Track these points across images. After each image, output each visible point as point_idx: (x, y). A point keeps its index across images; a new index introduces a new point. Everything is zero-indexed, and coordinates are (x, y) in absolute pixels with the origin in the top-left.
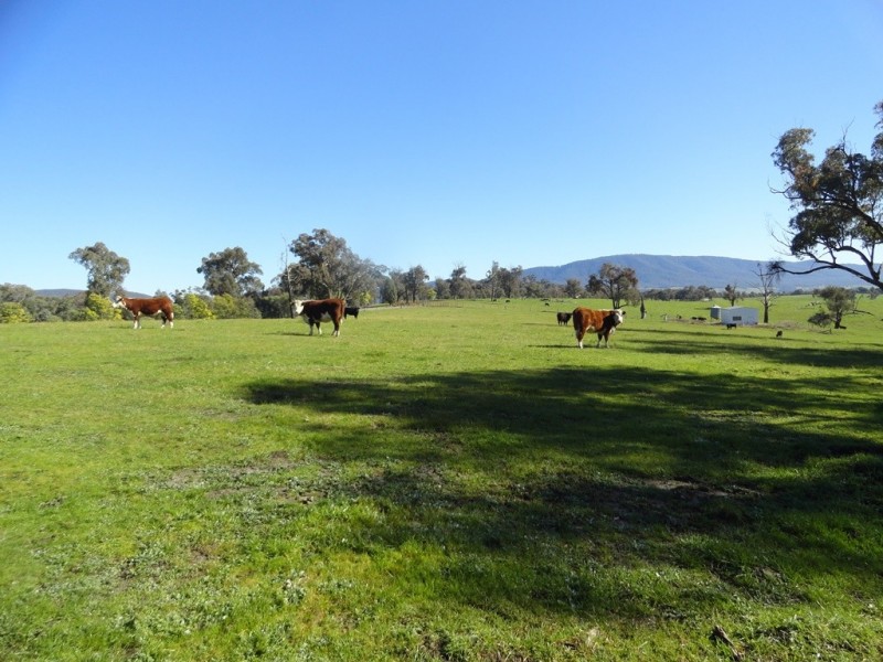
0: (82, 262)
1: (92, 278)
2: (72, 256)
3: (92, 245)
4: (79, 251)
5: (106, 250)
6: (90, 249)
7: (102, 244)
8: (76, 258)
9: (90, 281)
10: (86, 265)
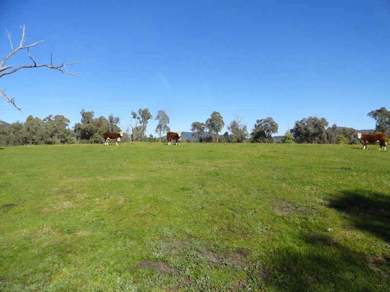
0: (373, 117)
1: (378, 124)
2: (369, 114)
3: (379, 109)
4: (372, 112)
5: (386, 111)
6: (378, 111)
7: (384, 108)
8: (371, 115)
9: (377, 126)
10: (376, 119)
